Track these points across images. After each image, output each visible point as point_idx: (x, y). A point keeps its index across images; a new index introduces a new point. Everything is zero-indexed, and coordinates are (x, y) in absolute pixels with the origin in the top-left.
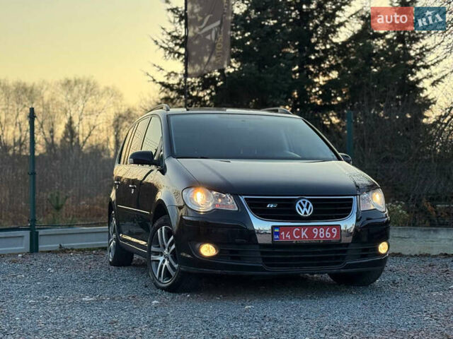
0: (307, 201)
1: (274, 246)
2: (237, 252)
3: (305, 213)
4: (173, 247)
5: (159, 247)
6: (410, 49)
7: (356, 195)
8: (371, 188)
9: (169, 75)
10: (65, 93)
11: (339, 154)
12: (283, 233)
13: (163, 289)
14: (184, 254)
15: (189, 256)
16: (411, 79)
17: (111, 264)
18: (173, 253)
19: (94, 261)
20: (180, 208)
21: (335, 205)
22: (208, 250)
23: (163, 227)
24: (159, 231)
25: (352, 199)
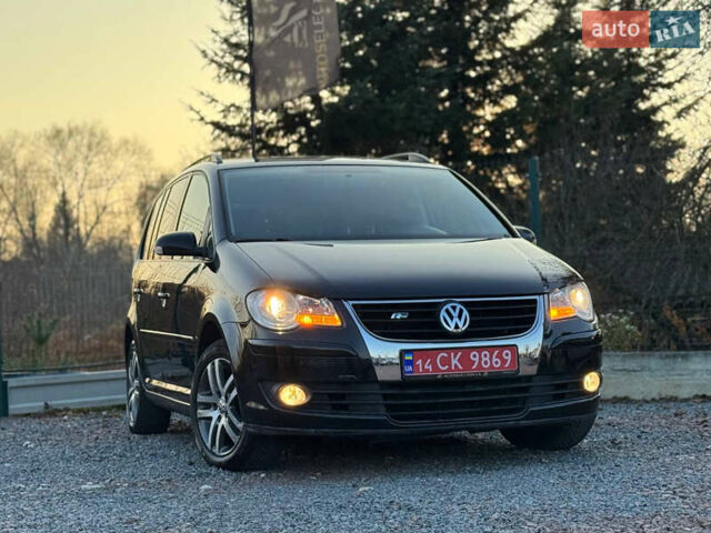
0: (459, 306)
1: (405, 383)
2: (343, 396)
3: (457, 327)
4: (234, 393)
5: (210, 394)
6: (639, 56)
7: (543, 294)
8: (569, 281)
9: (226, 110)
10: (53, 151)
11: (514, 227)
12: (420, 362)
13: (219, 465)
14: (253, 405)
15: (262, 407)
16: (643, 106)
17: (133, 430)
18: (235, 403)
19: (103, 427)
20: (243, 325)
21: (508, 312)
22: (292, 395)
23: (217, 361)
24: (209, 367)
25: (535, 301)
